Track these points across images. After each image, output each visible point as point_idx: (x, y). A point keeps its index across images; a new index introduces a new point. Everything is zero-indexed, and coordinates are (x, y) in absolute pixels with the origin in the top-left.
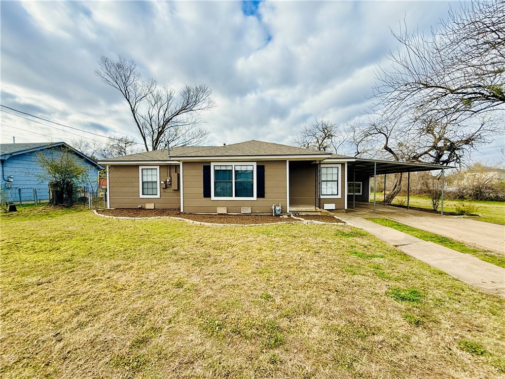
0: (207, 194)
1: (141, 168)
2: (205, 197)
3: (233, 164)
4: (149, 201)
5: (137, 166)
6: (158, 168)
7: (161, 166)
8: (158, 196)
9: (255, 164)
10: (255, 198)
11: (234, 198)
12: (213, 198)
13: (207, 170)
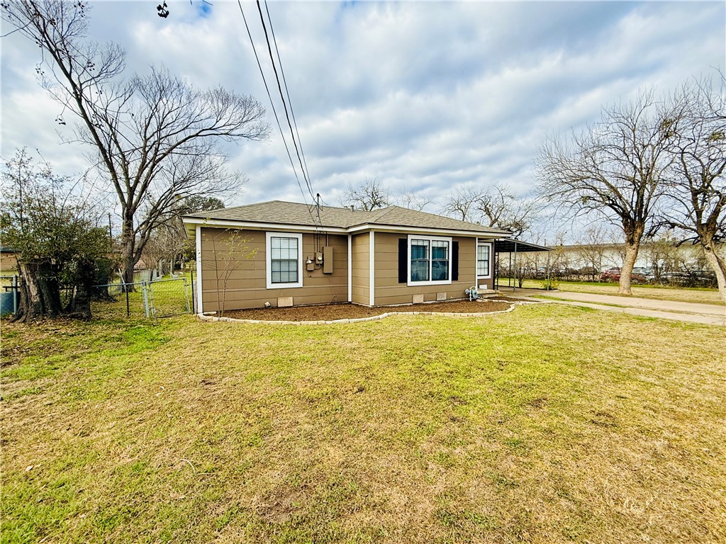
0: (403, 279)
1: (269, 235)
2: (400, 282)
3: (431, 238)
4: (285, 293)
5: (262, 232)
6: (300, 237)
7: (305, 234)
8: (300, 284)
9: (450, 240)
10: (450, 281)
11: (431, 282)
12: (410, 283)
13: (403, 245)
